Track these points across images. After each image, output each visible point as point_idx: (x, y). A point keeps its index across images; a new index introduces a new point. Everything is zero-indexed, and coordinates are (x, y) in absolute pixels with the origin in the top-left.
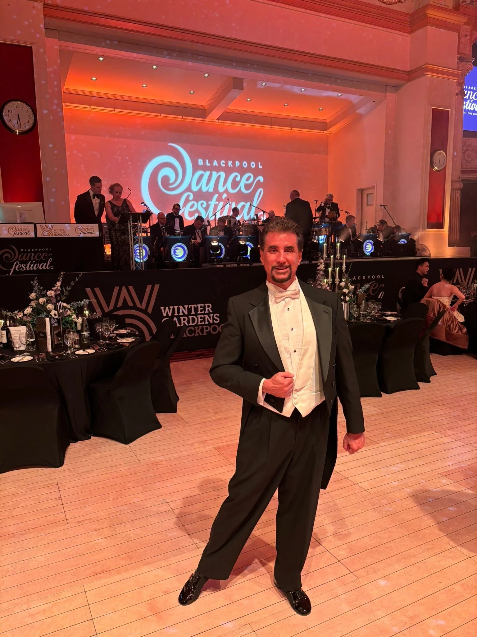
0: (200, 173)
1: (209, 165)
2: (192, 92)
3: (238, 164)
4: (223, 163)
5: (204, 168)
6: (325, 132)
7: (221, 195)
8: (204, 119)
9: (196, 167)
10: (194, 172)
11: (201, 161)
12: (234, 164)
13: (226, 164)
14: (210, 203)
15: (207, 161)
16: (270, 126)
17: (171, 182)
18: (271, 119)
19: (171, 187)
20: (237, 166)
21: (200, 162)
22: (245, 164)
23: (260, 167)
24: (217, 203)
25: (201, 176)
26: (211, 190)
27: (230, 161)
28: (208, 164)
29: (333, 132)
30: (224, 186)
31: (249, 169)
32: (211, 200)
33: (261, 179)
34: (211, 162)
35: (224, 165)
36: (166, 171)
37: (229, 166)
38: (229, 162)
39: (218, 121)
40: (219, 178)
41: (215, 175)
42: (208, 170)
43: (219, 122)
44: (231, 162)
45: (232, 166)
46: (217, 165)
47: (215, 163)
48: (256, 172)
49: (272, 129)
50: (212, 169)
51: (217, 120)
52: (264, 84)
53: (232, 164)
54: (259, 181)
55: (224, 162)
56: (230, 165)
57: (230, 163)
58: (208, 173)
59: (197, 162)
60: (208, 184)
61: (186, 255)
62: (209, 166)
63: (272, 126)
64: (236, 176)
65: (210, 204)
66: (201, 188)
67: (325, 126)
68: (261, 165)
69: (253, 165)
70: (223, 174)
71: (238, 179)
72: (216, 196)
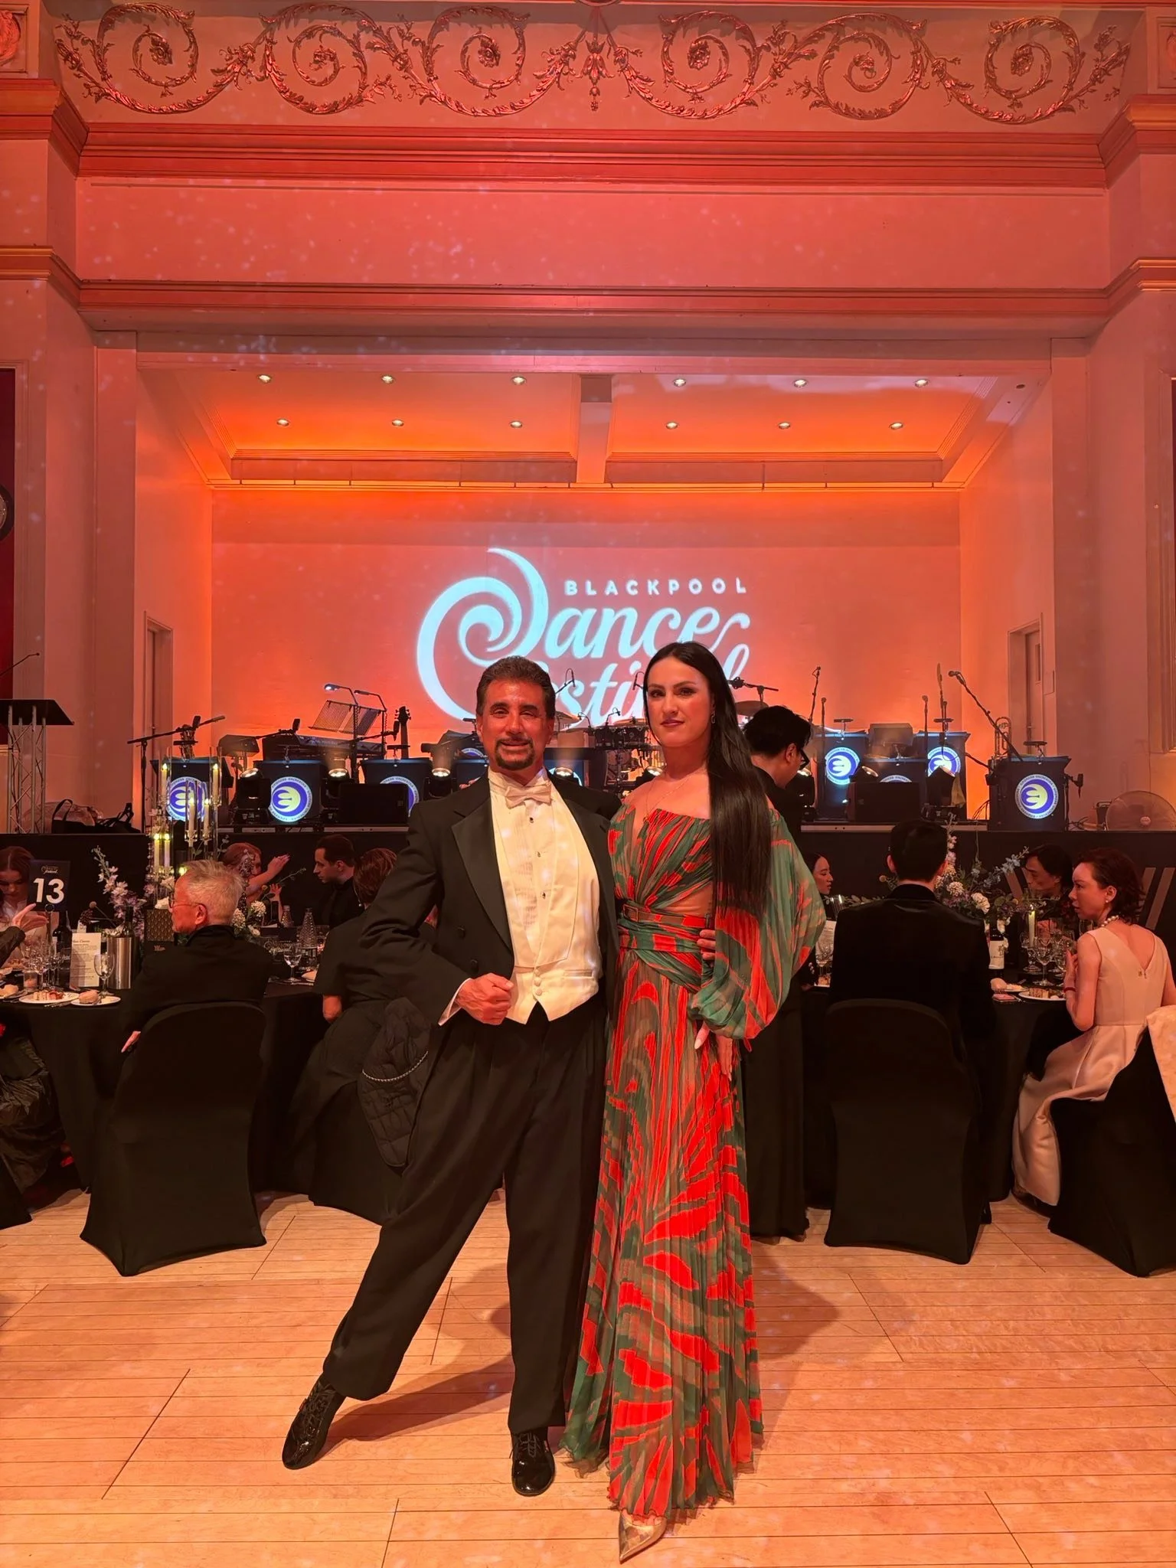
0: (571, 612)
1: (594, 593)
2: (517, 424)
3: (674, 585)
4: (633, 587)
5: (581, 601)
6: (936, 484)
7: (624, 664)
8: (572, 485)
9: (558, 602)
10: (553, 611)
11: (571, 586)
12: (663, 587)
13: (642, 588)
14: (593, 684)
15: (589, 584)
16: (761, 485)
17: (492, 638)
18: (764, 466)
19: (490, 650)
20: (671, 592)
21: (571, 588)
22: (695, 586)
23: (740, 590)
24: (614, 684)
25: (572, 623)
26: (598, 653)
27: (652, 581)
28: (590, 591)
29: (964, 483)
30: (633, 641)
31: (708, 598)
32: (597, 679)
33: (743, 620)
34: (600, 586)
35: (634, 592)
36: (481, 614)
37: (650, 593)
38: (650, 582)
39: (609, 485)
40: (619, 624)
41: (609, 616)
42: (591, 606)
43: (612, 487)
44: (656, 582)
45: (657, 592)
46: (616, 593)
47: (611, 588)
48: (728, 605)
49: (765, 491)
50: (601, 602)
51: (605, 482)
52: (680, 382)
53: (657, 587)
54: (737, 625)
55: (634, 583)
56: (653, 592)
57: (652, 587)
58: (590, 613)
59: (562, 588)
60: (589, 638)
61: (306, 807)
62: (592, 597)
63: (766, 485)
64: (670, 617)
65: (594, 688)
66: (570, 649)
67: (933, 469)
68: (742, 586)
69: (719, 586)
70: (631, 614)
71: (674, 624)
72: (612, 667)
